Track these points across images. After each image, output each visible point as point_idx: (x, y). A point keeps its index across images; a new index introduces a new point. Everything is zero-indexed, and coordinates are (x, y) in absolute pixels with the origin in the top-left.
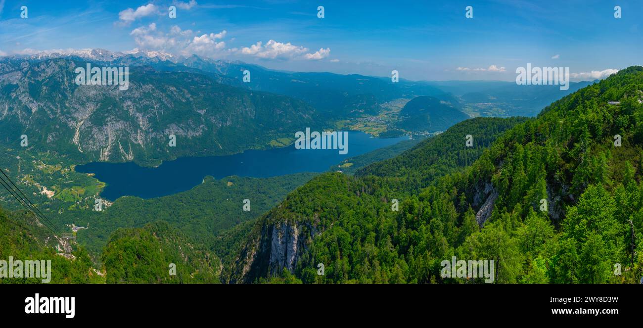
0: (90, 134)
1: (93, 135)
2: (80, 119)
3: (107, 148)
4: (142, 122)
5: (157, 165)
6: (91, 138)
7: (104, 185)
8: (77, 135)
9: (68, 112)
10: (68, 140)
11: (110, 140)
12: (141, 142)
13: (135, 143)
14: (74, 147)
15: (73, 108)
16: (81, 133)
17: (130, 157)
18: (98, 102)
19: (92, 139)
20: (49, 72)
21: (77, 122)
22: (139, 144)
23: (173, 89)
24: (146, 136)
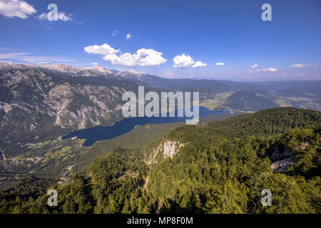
2: (58, 109)
3: (82, 122)
4: (102, 105)
7: (84, 140)
8: (58, 119)
9: (47, 106)
10: (51, 123)
13: (100, 116)
14: (58, 127)
15: (51, 103)
16: (61, 118)
17: (98, 123)
18: (71, 98)
20: (18, 79)
21: (56, 112)
22: (102, 117)
23: (116, 88)
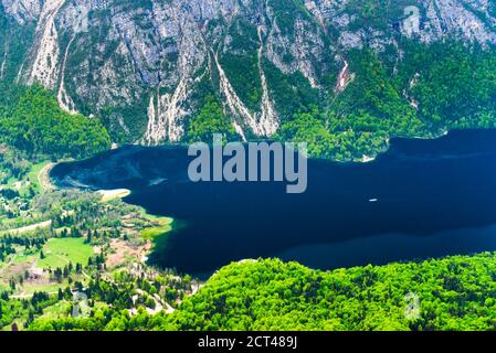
0: (102, 41)
1: (114, 44)
3: (172, 92)
5: (369, 154)
6: (106, 57)
7: (166, 223)
8: (49, 49)
11: (183, 61)
12: (305, 69)
13: (284, 69)
16: (64, 39)
19: (109, 62)
22: (298, 73)
24: (327, 44)
